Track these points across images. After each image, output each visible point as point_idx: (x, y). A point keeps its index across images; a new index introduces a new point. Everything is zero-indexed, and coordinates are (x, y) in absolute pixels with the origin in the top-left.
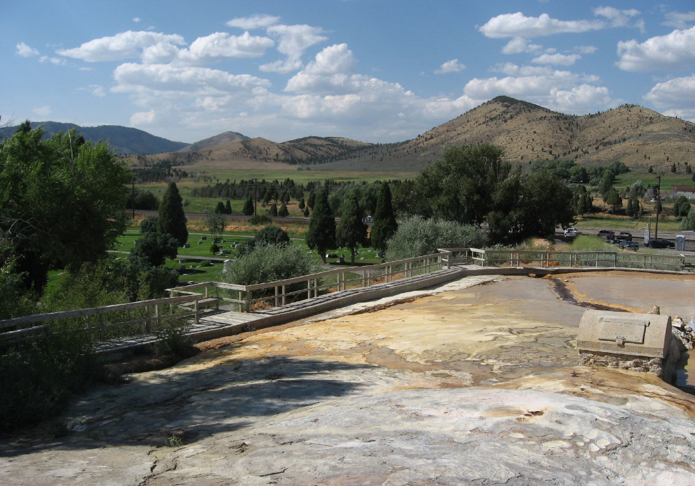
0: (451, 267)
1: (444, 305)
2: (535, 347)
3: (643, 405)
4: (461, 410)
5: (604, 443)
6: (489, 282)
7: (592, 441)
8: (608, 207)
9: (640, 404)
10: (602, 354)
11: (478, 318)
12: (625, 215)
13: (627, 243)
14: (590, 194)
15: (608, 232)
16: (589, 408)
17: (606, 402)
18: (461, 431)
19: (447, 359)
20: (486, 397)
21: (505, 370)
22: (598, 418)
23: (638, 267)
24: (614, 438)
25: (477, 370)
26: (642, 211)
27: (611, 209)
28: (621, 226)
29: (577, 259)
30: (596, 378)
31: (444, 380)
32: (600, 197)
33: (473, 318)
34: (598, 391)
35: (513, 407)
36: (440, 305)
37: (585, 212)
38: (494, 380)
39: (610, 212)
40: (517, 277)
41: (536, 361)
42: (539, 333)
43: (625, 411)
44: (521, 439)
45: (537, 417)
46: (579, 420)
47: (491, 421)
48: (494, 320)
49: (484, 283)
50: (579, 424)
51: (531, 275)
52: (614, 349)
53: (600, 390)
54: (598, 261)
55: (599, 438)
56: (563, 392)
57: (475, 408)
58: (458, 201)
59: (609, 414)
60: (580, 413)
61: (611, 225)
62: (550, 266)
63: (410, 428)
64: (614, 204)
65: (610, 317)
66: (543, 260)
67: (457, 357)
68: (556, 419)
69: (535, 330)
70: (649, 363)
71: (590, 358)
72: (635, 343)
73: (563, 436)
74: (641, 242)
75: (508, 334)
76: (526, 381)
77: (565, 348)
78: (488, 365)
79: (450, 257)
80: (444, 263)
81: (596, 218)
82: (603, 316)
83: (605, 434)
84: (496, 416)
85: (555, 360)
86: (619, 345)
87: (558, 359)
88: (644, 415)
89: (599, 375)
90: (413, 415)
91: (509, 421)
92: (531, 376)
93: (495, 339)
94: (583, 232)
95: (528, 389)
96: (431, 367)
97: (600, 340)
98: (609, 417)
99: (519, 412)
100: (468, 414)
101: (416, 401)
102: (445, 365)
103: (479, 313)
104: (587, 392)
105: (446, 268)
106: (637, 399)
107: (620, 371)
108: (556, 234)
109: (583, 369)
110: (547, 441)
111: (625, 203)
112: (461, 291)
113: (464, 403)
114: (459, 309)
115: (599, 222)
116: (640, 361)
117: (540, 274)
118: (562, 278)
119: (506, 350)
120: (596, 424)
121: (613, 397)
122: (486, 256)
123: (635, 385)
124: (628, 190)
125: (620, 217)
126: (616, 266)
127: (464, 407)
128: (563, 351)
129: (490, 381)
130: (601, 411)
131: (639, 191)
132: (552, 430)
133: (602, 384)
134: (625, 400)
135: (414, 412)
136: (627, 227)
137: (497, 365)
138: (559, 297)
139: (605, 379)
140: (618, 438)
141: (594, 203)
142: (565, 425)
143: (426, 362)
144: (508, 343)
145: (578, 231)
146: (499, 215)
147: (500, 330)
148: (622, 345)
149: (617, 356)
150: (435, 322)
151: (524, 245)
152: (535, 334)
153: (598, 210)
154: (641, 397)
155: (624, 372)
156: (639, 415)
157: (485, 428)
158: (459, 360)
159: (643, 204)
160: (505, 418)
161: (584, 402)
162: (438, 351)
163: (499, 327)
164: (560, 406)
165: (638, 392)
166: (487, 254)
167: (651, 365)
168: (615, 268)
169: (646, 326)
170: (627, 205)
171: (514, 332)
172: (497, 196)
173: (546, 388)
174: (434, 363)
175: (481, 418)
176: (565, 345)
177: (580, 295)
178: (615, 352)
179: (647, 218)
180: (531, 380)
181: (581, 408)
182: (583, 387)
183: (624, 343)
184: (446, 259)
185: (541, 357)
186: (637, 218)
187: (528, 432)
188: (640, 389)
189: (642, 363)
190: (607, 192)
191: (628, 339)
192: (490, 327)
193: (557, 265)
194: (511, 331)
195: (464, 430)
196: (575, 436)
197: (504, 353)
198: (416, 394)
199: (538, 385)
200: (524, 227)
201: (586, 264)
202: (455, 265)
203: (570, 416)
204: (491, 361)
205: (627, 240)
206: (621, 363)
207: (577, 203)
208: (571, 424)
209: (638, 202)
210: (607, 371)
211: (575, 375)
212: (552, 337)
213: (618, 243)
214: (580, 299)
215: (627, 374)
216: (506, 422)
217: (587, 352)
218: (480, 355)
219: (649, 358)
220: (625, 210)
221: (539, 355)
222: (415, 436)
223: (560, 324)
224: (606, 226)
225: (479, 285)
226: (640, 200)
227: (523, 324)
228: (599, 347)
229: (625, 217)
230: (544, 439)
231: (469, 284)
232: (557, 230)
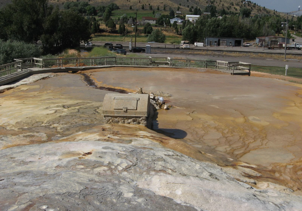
0: (23, 70)
1: (22, 94)
2: (78, 114)
3: (140, 143)
4: (48, 156)
5: (124, 165)
6: (46, 77)
7: (118, 165)
8: (109, 29)
9: (138, 142)
10: (116, 117)
11: (44, 100)
12: (118, 34)
13: (120, 50)
14: (98, 22)
15: (109, 44)
16: (114, 147)
17: (121, 143)
18: (50, 168)
19: (31, 126)
20: (59, 147)
21: (64, 129)
22: (119, 152)
23: (128, 64)
24: (129, 162)
25: (48, 131)
26: (127, 31)
27: (110, 30)
28: (116, 41)
29: (95, 61)
30: (115, 130)
31: (31, 139)
32: (103, 23)
33: (41, 100)
34: (116, 137)
35: (76, 152)
36: (20, 94)
37: (96, 32)
38: (59, 135)
39: (110, 32)
40: (62, 73)
41: (80, 122)
42: (79, 107)
43: (132, 147)
44: (82, 168)
45: (89, 155)
46: (110, 154)
47: (65, 160)
48: (54, 101)
49: (43, 78)
50: (111, 156)
51: (69, 72)
52: (122, 114)
53: (118, 136)
54: (106, 62)
55: (121, 163)
56: (99, 140)
57: (55, 154)
58: (22, 28)
59: (124, 149)
60: (110, 150)
61: (111, 40)
62: (80, 66)
63: (22, 170)
64: (112, 27)
65: (119, 97)
66: (76, 63)
67: (36, 125)
68: (99, 156)
69: (77, 105)
70: (140, 120)
71: (110, 119)
72: (132, 110)
73: (104, 164)
74: (127, 49)
75: (63, 108)
76: (78, 135)
77: (95, 114)
78: (54, 127)
79: (22, 63)
80: (19, 68)
81: (102, 36)
82: (115, 97)
83: (124, 160)
84: (67, 157)
85: (90, 121)
86: (124, 111)
87: (92, 121)
88: (141, 148)
89: (116, 129)
90: (22, 162)
91: (75, 159)
92: (80, 133)
93: (56, 111)
94: (96, 44)
95: (80, 140)
96: (22, 132)
97: (115, 109)
98: (124, 151)
99: (79, 154)
100: (52, 158)
101: (21, 154)
102: (29, 130)
103: (44, 97)
104: (111, 138)
105: (20, 70)
106: (137, 140)
107: (126, 125)
108: (80, 46)
109: (107, 126)
110: (96, 168)
111: (118, 26)
112: (31, 84)
113: (48, 152)
114: (32, 95)
115: (104, 38)
116: (136, 119)
117: (74, 71)
118: (88, 73)
119: (63, 118)
120: (119, 155)
121: (124, 140)
122: (43, 62)
123: (135, 132)
124: (119, 19)
125: (115, 35)
126: (116, 64)
127: (49, 154)
128: (94, 116)
129: (57, 137)
130: (121, 148)
131: (125, 20)
132: (97, 161)
133: (118, 133)
134: (131, 141)
135: (21, 160)
136: (119, 40)
137: (59, 127)
138: (87, 84)
139: (119, 130)
140: (131, 161)
141: (100, 27)
142: (104, 158)
143: (19, 129)
144: (63, 114)
145: (93, 44)
146: (48, 36)
147: (58, 106)
148: (126, 112)
149: (124, 117)
150: (20, 105)
151: (63, 53)
152: (77, 107)
153: (103, 31)
154: (138, 138)
155: (128, 125)
156: (139, 148)
157: (63, 165)
158: (38, 126)
159: (127, 27)
160: (73, 158)
161: (111, 144)
162: (24, 122)
163: (57, 104)
164: (99, 148)
165: (137, 136)
166: (44, 61)
167: (141, 120)
168: (115, 66)
169: (137, 101)
170: (118, 28)
171: (66, 107)
172: (46, 25)
173: (89, 139)
174: (23, 130)
175: (60, 160)
176: (94, 112)
177: (98, 82)
178: (123, 115)
179: (130, 35)
180: (81, 135)
181: (110, 148)
182: (109, 136)
183: (127, 110)
184: (20, 65)
185: (82, 120)
186: (124, 35)
187: (85, 164)
188: (138, 134)
189: (137, 120)
190: (108, 21)
191: (129, 108)
192: (52, 105)
193: (84, 65)
194: (64, 107)
195: (52, 167)
196: (109, 163)
197: (62, 120)
198: (20, 150)
199: (85, 137)
200: (62, 43)
201: (100, 64)
202: (25, 68)
203: (105, 153)
204: (55, 125)
205: (120, 49)
206: (126, 121)
207: (91, 27)
208: (106, 157)
209: (125, 26)
210: (120, 126)
211: (104, 130)
212: (87, 108)
213: (115, 50)
214: (99, 85)
215: (130, 126)
216: (73, 160)
217: (108, 116)
218: (48, 122)
219: (140, 117)
220: (117, 31)
221: (82, 119)
222: (26, 174)
223: (90, 100)
224: (108, 40)
225: (41, 79)
226: (125, 25)
227: (70, 102)
228: (114, 114)
229: (118, 35)
230: (94, 167)
231: (35, 80)
232: (81, 44)
